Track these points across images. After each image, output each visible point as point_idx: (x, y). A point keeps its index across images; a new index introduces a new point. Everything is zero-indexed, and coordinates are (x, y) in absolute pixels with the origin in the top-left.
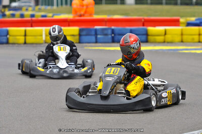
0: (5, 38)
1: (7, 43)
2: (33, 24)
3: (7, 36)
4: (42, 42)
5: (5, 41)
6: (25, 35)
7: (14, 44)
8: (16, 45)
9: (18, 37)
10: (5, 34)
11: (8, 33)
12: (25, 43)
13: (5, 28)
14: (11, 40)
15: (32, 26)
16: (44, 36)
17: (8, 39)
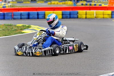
0: (77, 15)
1: (78, 18)
2: (91, 9)
3: (77, 14)
4: (94, 17)
5: (76, 17)
6: (86, 14)
7: (80, 18)
8: (81, 19)
9: (82, 15)
10: (77, 13)
11: (78, 13)
12: (86, 18)
13: (76, 11)
14: (79, 16)
15: (90, 10)
16: (95, 15)
17: (78, 16)
